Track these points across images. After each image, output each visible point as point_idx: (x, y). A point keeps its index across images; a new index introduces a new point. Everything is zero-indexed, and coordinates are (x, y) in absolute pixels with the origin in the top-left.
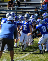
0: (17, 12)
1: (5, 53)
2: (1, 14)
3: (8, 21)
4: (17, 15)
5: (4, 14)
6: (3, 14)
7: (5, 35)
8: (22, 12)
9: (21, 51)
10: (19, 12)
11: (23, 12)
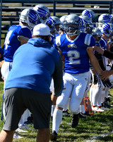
0: (55, 7)
1: (19, 137)
2: (4, 13)
3: (37, 39)
4: (57, 14)
5: (14, 13)
6: (10, 13)
7: (22, 78)
8: (72, 5)
9: (72, 131)
10: (64, 5)
11: (74, 6)
